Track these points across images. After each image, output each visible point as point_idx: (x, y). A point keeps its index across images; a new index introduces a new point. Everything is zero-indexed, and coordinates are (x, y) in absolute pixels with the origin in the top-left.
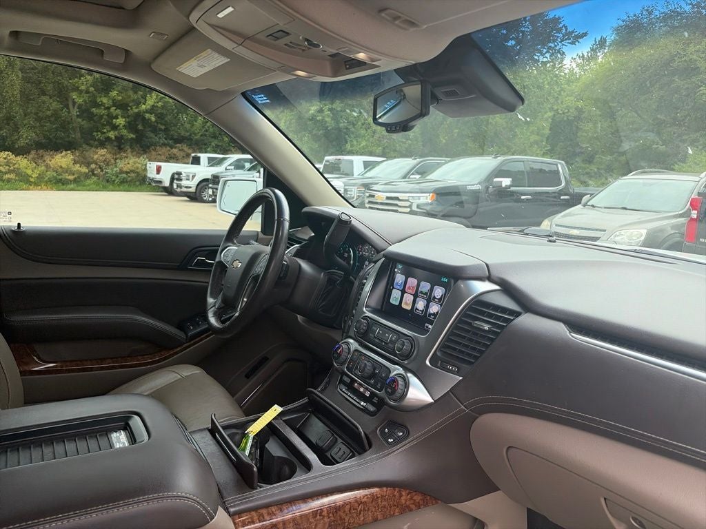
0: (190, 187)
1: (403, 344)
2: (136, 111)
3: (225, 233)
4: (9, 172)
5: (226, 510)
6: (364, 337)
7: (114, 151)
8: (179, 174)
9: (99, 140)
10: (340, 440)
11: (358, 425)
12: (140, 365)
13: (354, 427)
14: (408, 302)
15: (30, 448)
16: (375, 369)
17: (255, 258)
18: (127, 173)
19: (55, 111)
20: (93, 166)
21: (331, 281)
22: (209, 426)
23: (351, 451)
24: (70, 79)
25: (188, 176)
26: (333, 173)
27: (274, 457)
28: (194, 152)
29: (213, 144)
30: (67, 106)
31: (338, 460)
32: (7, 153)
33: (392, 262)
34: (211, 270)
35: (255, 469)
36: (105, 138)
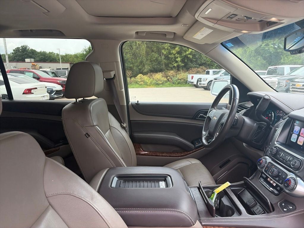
0: (205, 84)
1: (296, 163)
2: (185, 54)
3: (211, 104)
4: (141, 81)
5: (201, 223)
6: (275, 156)
7: (176, 71)
8: (201, 79)
9: (171, 67)
10: (258, 204)
11: (267, 199)
12: (176, 156)
13: (265, 200)
14: (301, 141)
15: (133, 182)
16: (279, 173)
17: (222, 115)
18: (180, 79)
19: (157, 58)
20: (168, 78)
21: (259, 127)
22: (198, 186)
23: (264, 211)
24: (162, 45)
25: (204, 79)
26: (272, 75)
27: (225, 205)
28: (207, 69)
29: (215, 65)
30: (160, 55)
31: (257, 213)
32: (141, 74)
33: (292, 120)
34: (205, 120)
35: (214, 208)
36: (173, 66)
